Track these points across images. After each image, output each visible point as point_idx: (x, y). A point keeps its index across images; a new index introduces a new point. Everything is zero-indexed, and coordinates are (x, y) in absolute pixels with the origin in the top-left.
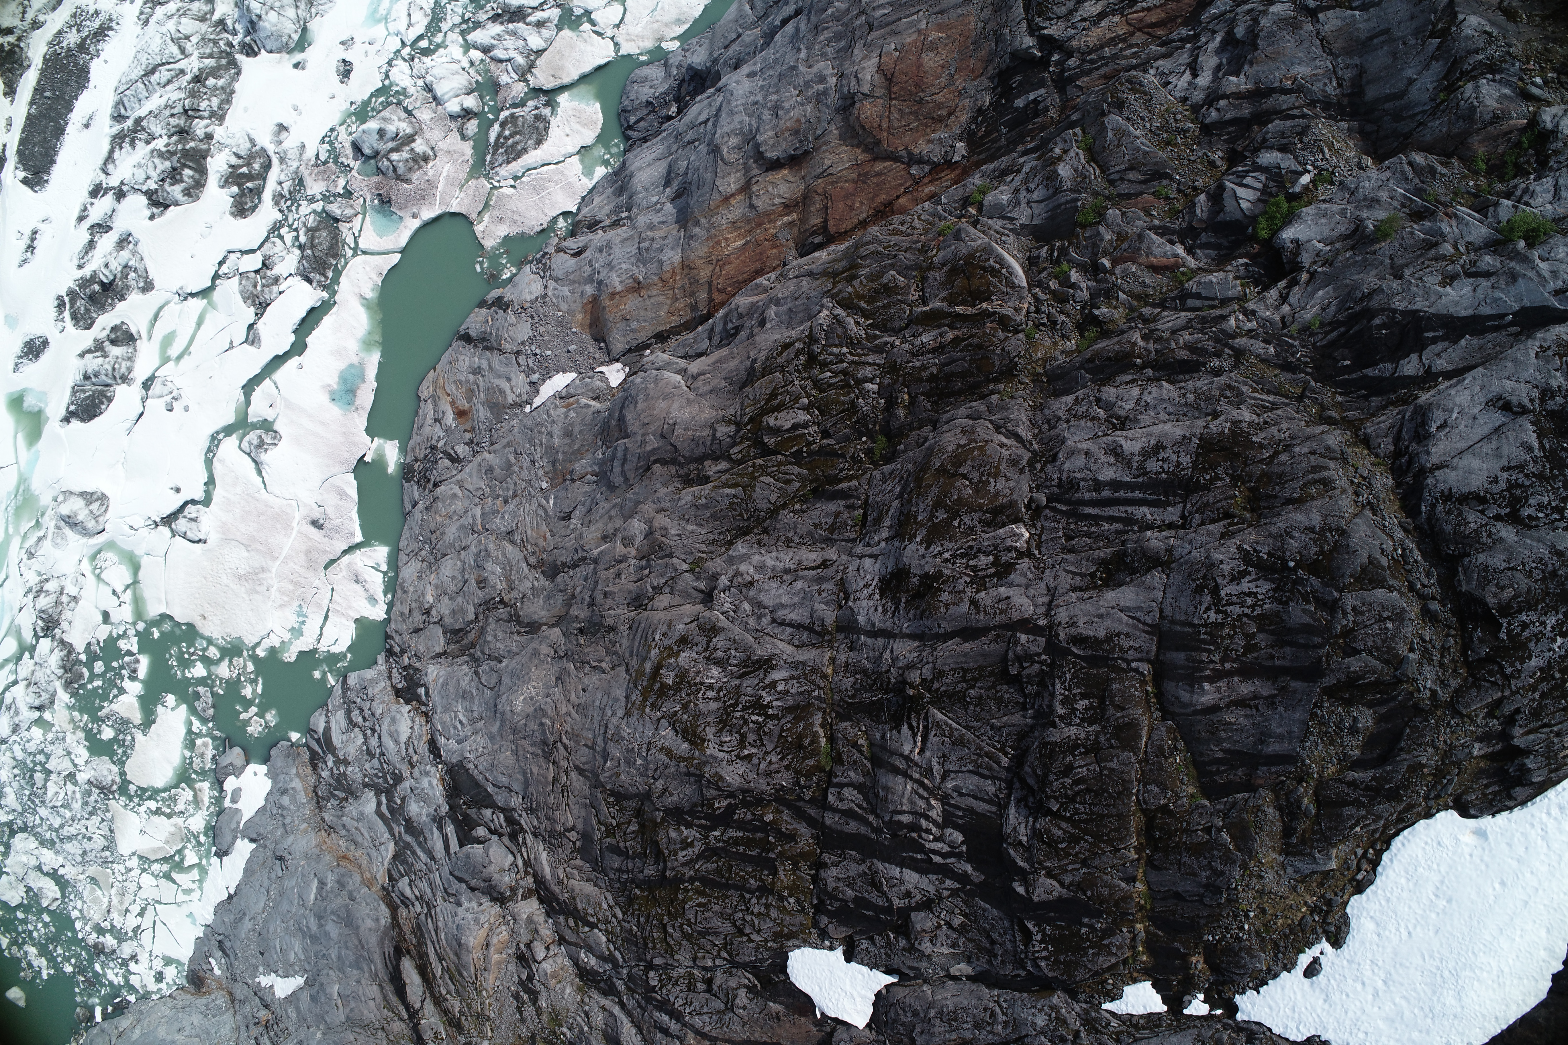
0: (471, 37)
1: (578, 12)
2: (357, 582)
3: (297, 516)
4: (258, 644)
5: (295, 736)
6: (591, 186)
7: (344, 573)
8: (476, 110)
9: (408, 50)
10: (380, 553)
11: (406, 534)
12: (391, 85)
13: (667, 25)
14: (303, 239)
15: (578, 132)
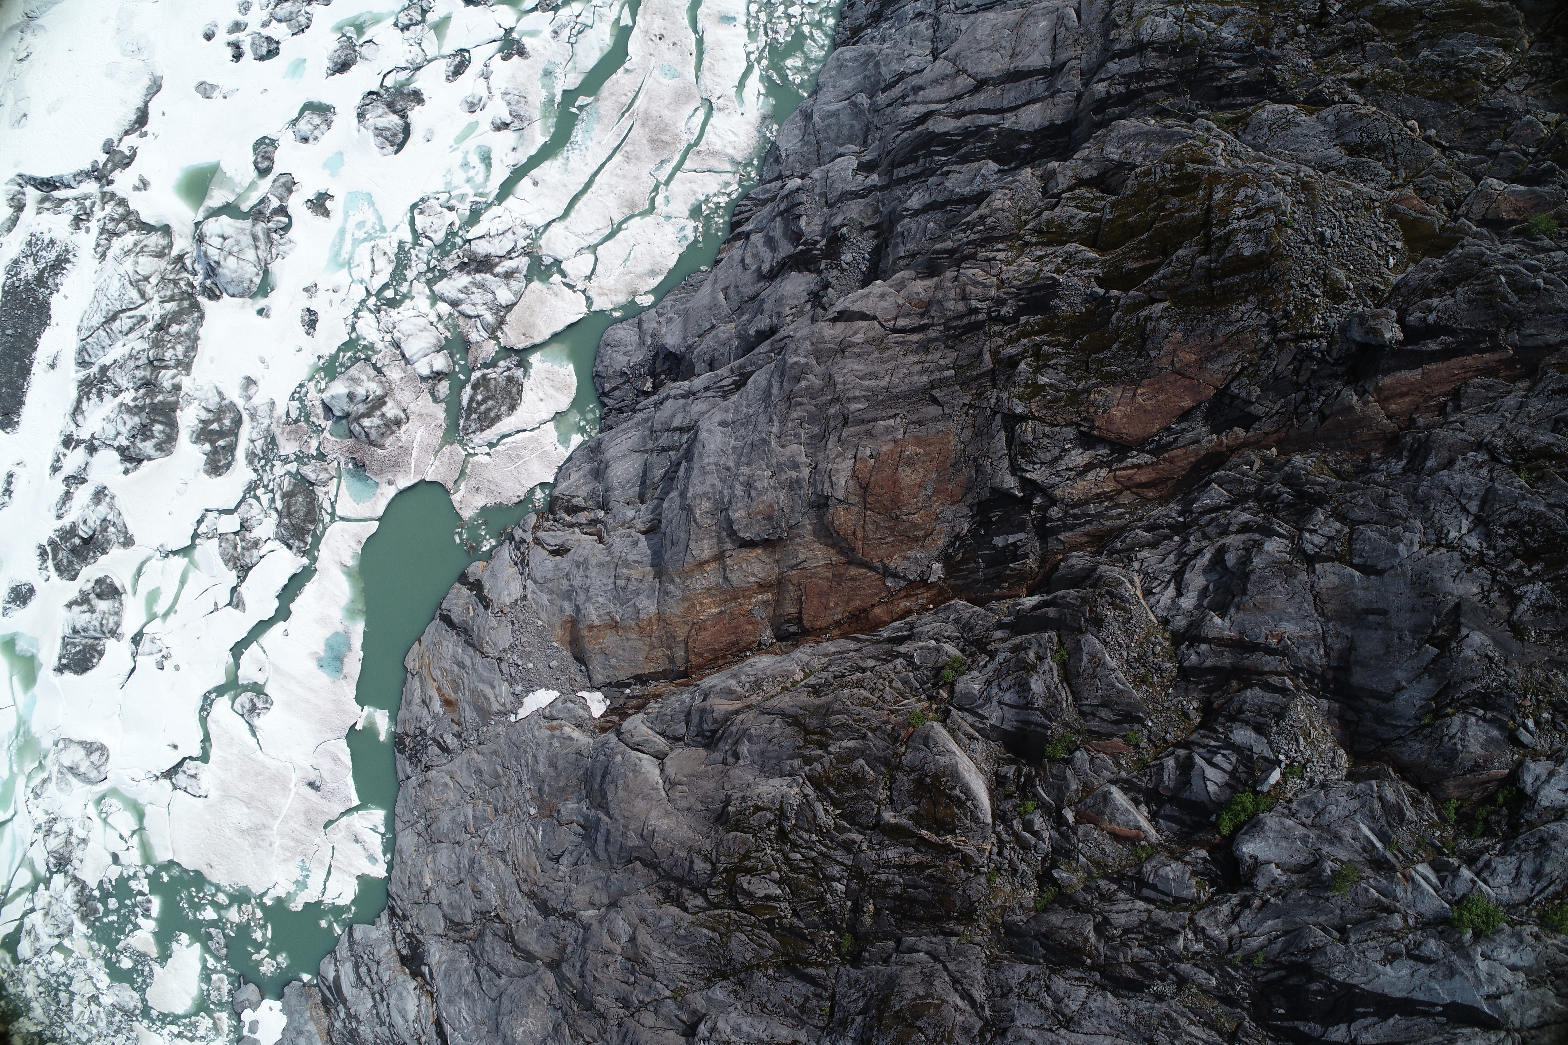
0: (438, 287)
1: (548, 261)
2: (356, 841)
3: (294, 778)
4: (265, 894)
5: (306, 977)
6: (567, 455)
7: (343, 833)
8: (446, 370)
9: (372, 300)
10: (378, 816)
11: (400, 803)
12: (359, 338)
13: (640, 277)
14: (279, 504)
15: (553, 397)
